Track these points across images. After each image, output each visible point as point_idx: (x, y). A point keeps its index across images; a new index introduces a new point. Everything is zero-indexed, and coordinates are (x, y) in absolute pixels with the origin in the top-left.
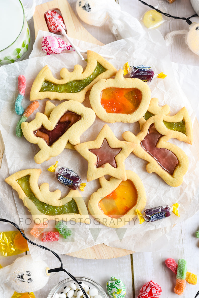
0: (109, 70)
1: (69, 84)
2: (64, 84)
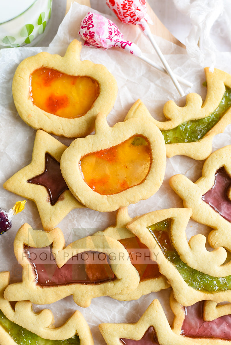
1: (182, 127)
2: (171, 130)
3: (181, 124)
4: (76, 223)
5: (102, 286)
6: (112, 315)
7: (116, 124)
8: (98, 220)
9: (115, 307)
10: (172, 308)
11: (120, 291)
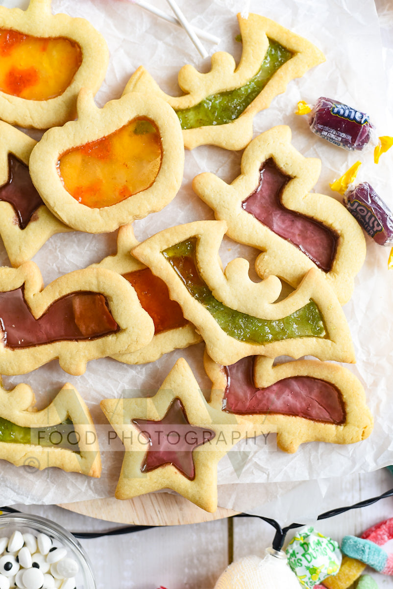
0: (301, 53)
1: (207, 103)
2: (192, 108)
3: (205, 99)
4: (59, 254)
5: (99, 341)
6: (119, 387)
7: (108, 103)
8: (91, 248)
9: (124, 375)
10: (207, 372)
11: (126, 347)
